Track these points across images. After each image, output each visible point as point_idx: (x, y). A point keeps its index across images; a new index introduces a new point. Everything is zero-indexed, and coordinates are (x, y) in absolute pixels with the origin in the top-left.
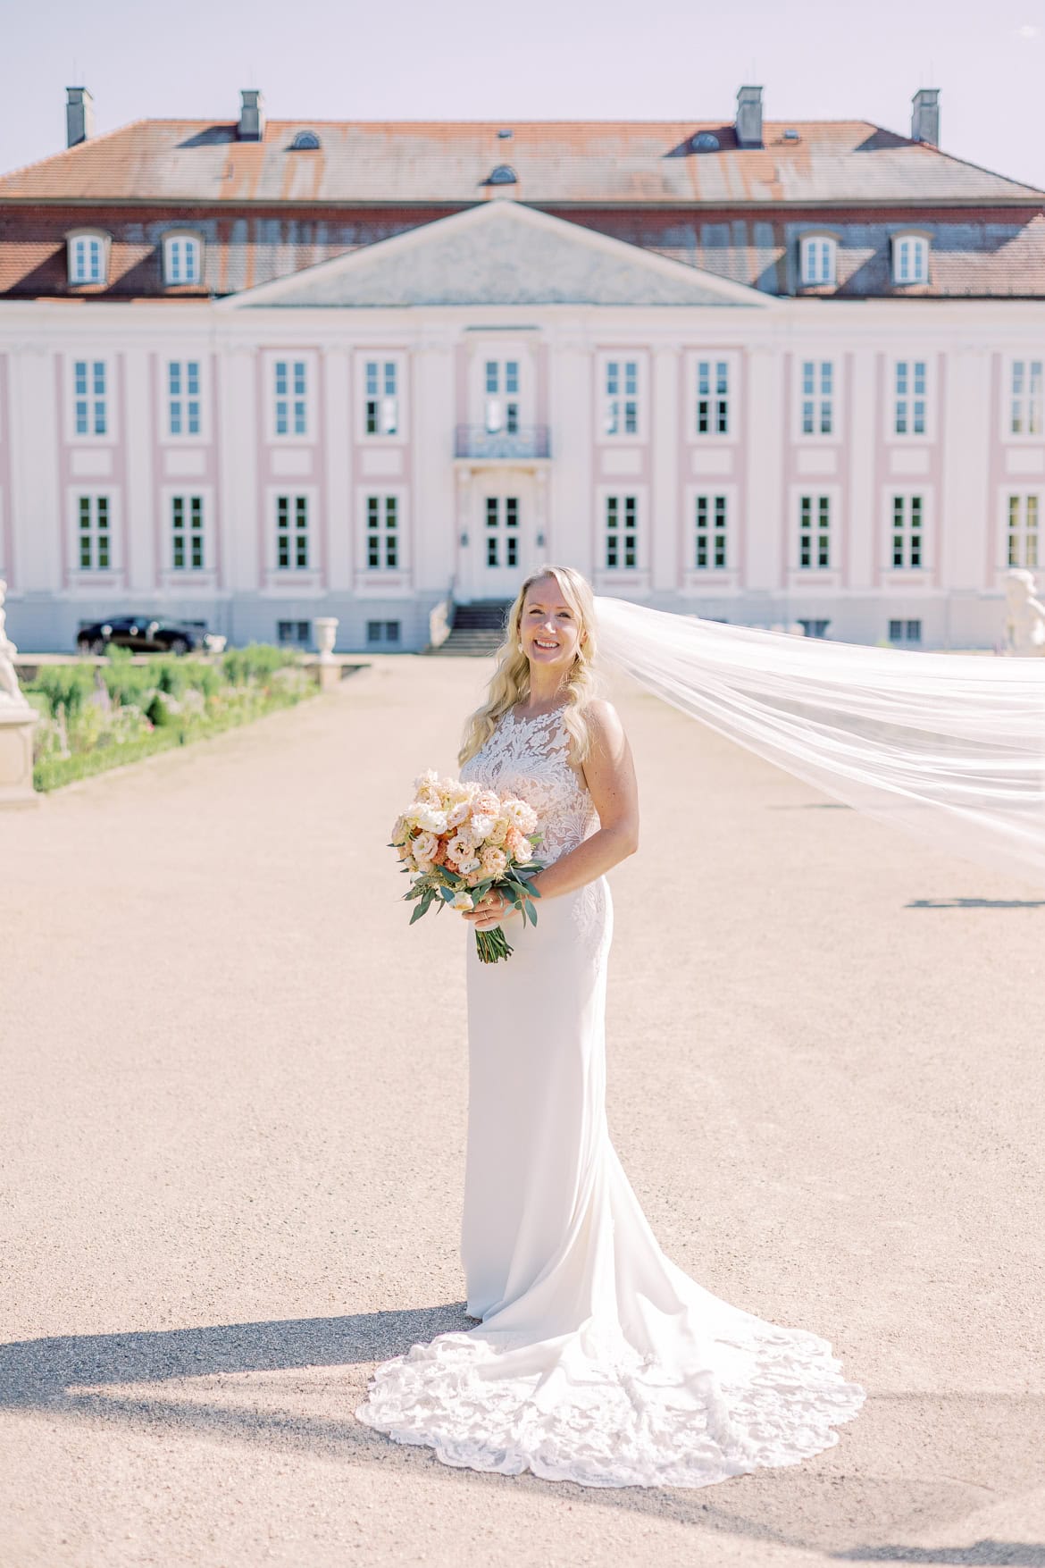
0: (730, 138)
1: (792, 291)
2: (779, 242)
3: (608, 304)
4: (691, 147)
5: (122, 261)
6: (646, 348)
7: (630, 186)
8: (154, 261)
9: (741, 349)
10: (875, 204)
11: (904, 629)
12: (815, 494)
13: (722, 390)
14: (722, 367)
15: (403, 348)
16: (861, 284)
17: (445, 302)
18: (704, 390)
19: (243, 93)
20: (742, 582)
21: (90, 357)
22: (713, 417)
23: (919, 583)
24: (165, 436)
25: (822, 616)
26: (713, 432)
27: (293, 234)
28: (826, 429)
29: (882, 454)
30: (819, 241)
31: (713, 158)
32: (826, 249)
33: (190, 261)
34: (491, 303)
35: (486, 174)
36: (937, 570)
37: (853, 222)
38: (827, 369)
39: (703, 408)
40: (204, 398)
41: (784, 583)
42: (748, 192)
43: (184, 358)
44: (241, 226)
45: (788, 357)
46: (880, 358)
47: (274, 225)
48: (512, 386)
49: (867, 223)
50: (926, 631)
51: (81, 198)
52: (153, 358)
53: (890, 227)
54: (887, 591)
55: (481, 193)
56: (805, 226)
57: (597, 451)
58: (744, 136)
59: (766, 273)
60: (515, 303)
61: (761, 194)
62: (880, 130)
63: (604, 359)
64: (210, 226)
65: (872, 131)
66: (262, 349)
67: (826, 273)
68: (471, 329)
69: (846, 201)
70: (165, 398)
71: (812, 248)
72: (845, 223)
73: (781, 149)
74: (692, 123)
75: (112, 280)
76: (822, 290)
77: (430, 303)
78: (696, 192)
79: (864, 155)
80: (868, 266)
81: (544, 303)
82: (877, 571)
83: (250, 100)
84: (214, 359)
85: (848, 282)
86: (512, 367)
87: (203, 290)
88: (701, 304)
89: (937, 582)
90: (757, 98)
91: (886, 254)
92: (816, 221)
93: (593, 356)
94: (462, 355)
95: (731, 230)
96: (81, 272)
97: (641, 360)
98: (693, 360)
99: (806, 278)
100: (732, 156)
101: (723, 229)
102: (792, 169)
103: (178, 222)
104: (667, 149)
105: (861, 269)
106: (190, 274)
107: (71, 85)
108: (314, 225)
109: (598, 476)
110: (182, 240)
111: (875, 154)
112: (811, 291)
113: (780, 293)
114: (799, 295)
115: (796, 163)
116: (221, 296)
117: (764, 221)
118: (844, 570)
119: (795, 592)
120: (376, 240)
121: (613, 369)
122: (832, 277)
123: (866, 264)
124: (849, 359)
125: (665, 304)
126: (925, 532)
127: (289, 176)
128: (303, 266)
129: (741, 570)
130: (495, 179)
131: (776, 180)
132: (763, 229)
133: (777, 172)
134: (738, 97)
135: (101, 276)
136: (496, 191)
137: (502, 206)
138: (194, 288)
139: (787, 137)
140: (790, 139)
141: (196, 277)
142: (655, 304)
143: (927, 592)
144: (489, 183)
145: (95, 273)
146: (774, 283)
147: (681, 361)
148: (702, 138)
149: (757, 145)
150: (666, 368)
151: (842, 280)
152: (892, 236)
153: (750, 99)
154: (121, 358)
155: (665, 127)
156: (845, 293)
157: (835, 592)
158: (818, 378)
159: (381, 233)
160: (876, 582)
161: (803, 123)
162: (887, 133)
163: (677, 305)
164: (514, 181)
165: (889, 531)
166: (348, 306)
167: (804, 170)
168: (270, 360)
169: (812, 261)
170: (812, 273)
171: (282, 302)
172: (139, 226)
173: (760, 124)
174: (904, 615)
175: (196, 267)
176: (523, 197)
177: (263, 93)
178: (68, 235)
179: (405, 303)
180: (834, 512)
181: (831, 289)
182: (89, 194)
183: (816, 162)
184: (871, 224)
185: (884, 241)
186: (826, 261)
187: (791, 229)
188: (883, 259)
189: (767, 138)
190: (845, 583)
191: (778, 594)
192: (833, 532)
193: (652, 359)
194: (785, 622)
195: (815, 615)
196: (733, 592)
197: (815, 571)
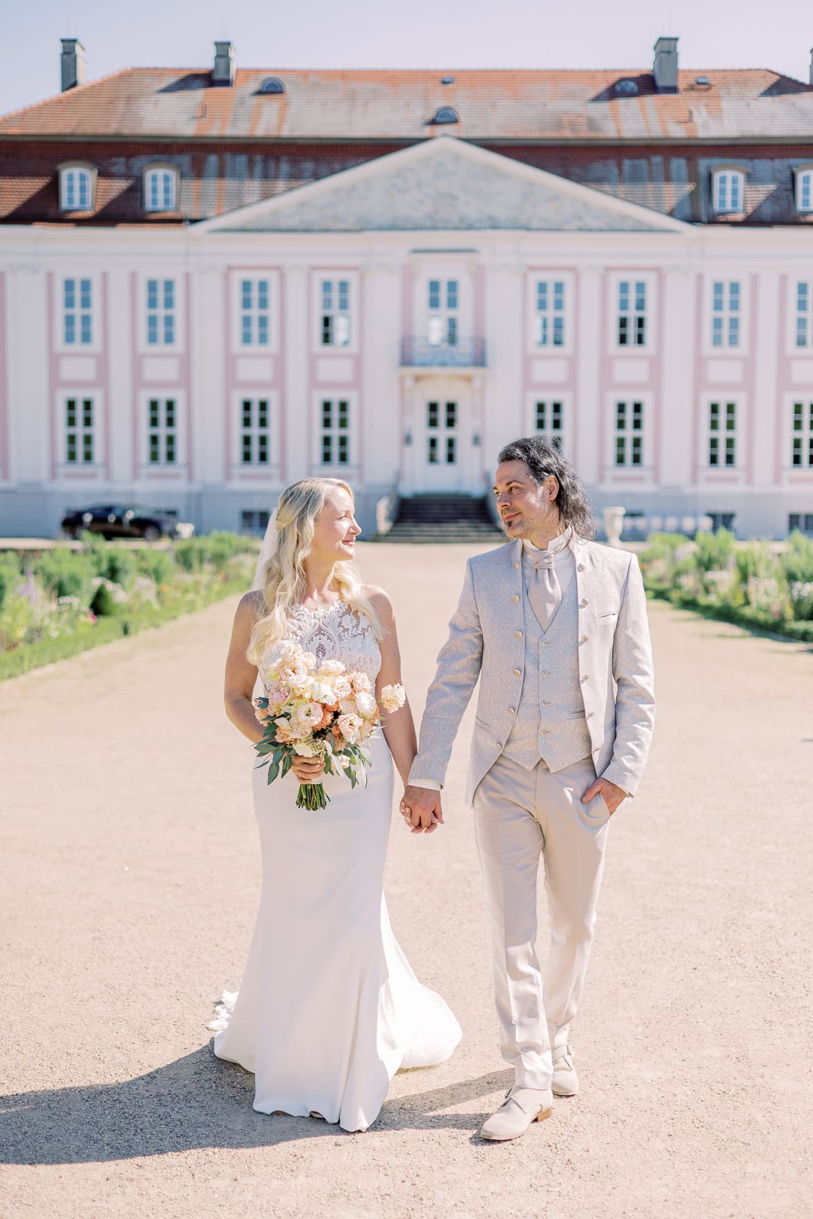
0: (647, 85)
1: (704, 218)
2: (693, 177)
3: (538, 230)
4: (614, 92)
5: (106, 190)
6: (573, 269)
7: (559, 125)
8: (136, 190)
9: (658, 270)
10: (778, 142)
11: (802, 521)
12: (722, 400)
13: (641, 305)
14: (641, 287)
15: (355, 268)
16: (767, 212)
17: (393, 228)
18: (624, 305)
19: (217, 44)
20: (656, 479)
21: (78, 275)
22: (632, 331)
24: (143, 346)
25: (729, 510)
26: (632, 348)
27: (258, 168)
28: (734, 342)
29: (784, 364)
30: (729, 174)
31: (634, 102)
32: (735, 181)
33: (167, 190)
34: (434, 228)
35: (431, 115)
37: (759, 157)
38: (735, 288)
39: (623, 323)
40: (178, 312)
41: (694, 480)
42: (665, 130)
43: (161, 276)
44: (213, 160)
45: (700, 278)
46: (783, 279)
47: (242, 159)
48: (452, 303)
49: (772, 159)
51: (72, 135)
52: (133, 276)
53: (793, 161)
54: (787, 488)
55: (427, 132)
56: (716, 161)
57: (527, 361)
58: (661, 82)
59: (681, 203)
60: (456, 228)
61: (677, 132)
62: (783, 77)
63: (535, 278)
64: (186, 159)
65: (775, 78)
66: (230, 268)
67: (735, 203)
68: (416, 251)
69: (753, 138)
70: (143, 312)
71: (723, 180)
72: (751, 159)
73: (694, 94)
74: (614, 71)
75: (98, 208)
76: (731, 218)
77: (380, 228)
78: (619, 131)
79: (769, 99)
80: (773, 197)
81: (480, 228)
82: (778, 469)
83: (223, 49)
84: (188, 277)
85: (755, 211)
86: (452, 286)
87: (178, 216)
88: (622, 230)
90: (672, 49)
91: (790, 186)
92: (725, 156)
93: (525, 277)
94: (408, 275)
95: (650, 165)
96: (71, 200)
97: (567, 279)
98: (614, 280)
99: (717, 207)
100: (650, 101)
101: (642, 163)
102: (703, 110)
103: (157, 157)
104: (592, 93)
105: (767, 199)
106: (167, 201)
107: (65, 37)
108: (278, 159)
109: (528, 384)
110: (160, 172)
111: (777, 99)
112: (722, 218)
113: (693, 220)
114: (713, 221)
115: (707, 106)
116: (194, 221)
117: (678, 156)
118: (748, 469)
119: (704, 488)
120: (333, 172)
121: (542, 288)
122: (740, 207)
123: (771, 194)
124: (755, 279)
125: (590, 230)
127: (256, 116)
128: (266, 196)
129: (656, 468)
130: (439, 119)
131: (690, 120)
132: (678, 165)
133: (691, 113)
134: (655, 48)
135: (89, 204)
136: (439, 130)
137: (444, 143)
138: (170, 215)
139: (699, 83)
140: (701, 85)
141: (172, 205)
142: (581, 230)
144: (433, 122)
145: (83, 200)
146: (688, 211)
147: (604, 280)
148: (623, 84)
149: (673, 90)
150: (590, 286)
151: (750, 210)
152: (795, 169)
153: (666, 48)
154: (105, 276)
155: (590, 75)
156: (752, 221)
157: (740, 488)
158: (726, 297)
159: (336, 166)
160: (777, 479)
161: (714, 71)
162: (789, 80)
163: (601, 230)
164: (455, 121)
165: (789, 434)
166: (307, 231)
167: (716, 113)
168: (237, 278)
169: (723, 192)
170: (723, 203)
171: (249, 226)
172: (122, 160)
173: (676, 71)
174: (802, 509)
175: (173, 195)
176: (464, 135)
177: (235, 45)
178: (60, 167)
179: (358, 228)
180: (740, 417)
181: (740, 217)
182: (79, 131)
183: (725, 105)
184: (776, 160)
185: (788, 173)
186: (735, 192)
187: (703, 164)
188: (787, 190)
189: (682, 84)
190: (749, 480)
191: (688, 490)
192: (739, 435)
193: (577, 278)
194: (695, 515)
195: (721, 508)
196: (647, 487)
197: (722, 469)
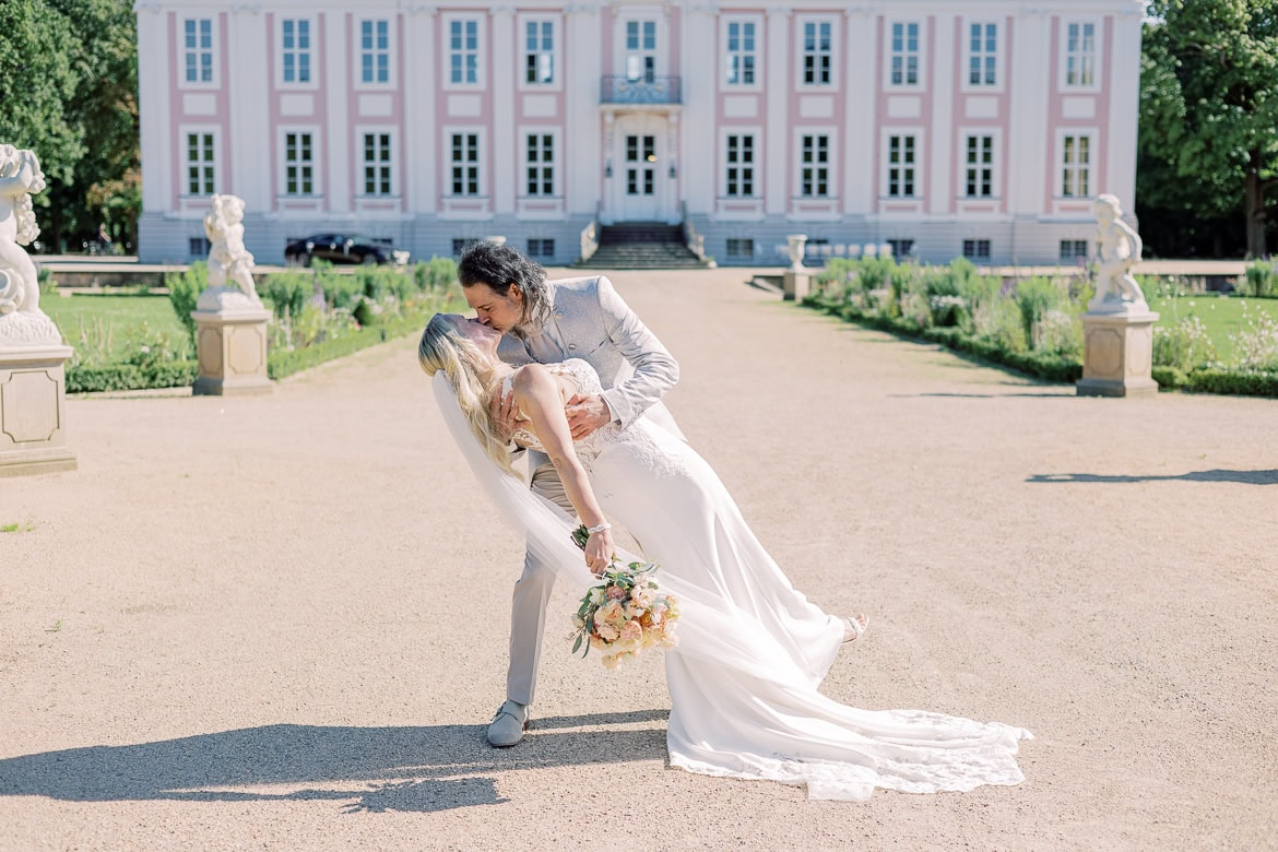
6: (763, 11)
9: (841, 11)
11: (976, 246)
12: (902, 133)
13: (825, 47)
14: (826, 28)
15: (558, 10)
18: (810, 48)
20: (841, 208)
21: (296, 16)
22: (817, 69)
23: (990, 209)
24: (359, 84)
25: (907, 237)
26: (817, 86)
28: (912, 80)
29: (959, 100)
36: (1004, 198)
38: (913, 29)
39: (809, 61)
40: (392, 51)
41: (876, 209)
43: (375, 17)
45: (881, 19)
46: (958, 20)
48: (650, 43)
50: (995, 249)
52: (349, 18)
54: (962, 216)
57: (720, 98)
63: (726, 20)
66: (440, 10)
70: (358, 52)
82: (954, 198)
84: (400, 17)
86: (650, 27)
89: (1004, 209)
93: (717, 18)
94: (608, 16)
97: (758, 20)
98: (801, 21)
109: (721, 119)
118: (927, 198)
119: (885, 217)
121: (734, 28)
124: (932, 20)
126: (996, 167)
129: (840, 197)
143: (995, 216)
147: (791, 20)
150: (778, 27)
154: (322, 17)
157: (918, 216)
158: (905, 38)
160: (953, 208)
165: (963, 166)
168: (447, 19)
174: (977, 235)
180: (918, 150)
190: (927, 209)
191: (870, 218)
192: (918, 166)
193: (766, 20)
194: (877, 242)
195: (901, 235)
196: (833, 216)
197: (901, 200)
